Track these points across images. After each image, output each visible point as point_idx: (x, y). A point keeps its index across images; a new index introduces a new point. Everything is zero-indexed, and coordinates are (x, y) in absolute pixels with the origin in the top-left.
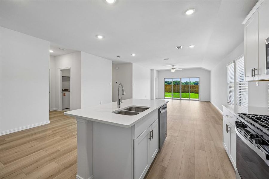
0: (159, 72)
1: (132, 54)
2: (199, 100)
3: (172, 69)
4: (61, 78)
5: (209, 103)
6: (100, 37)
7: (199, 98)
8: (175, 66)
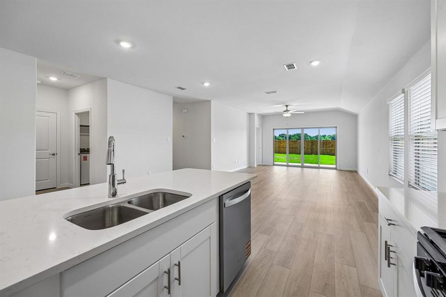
0: (263, 117)
1: (203, 83)
2: (336, 169)
3: (285, 111)
4: (78, 129)
5: (356, 174)
6: (125, 45)
7: (336, 164)
8: (291, 105)
